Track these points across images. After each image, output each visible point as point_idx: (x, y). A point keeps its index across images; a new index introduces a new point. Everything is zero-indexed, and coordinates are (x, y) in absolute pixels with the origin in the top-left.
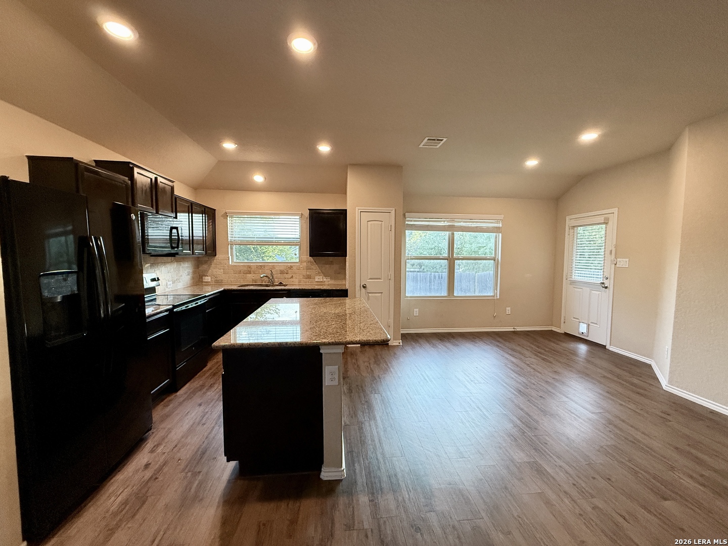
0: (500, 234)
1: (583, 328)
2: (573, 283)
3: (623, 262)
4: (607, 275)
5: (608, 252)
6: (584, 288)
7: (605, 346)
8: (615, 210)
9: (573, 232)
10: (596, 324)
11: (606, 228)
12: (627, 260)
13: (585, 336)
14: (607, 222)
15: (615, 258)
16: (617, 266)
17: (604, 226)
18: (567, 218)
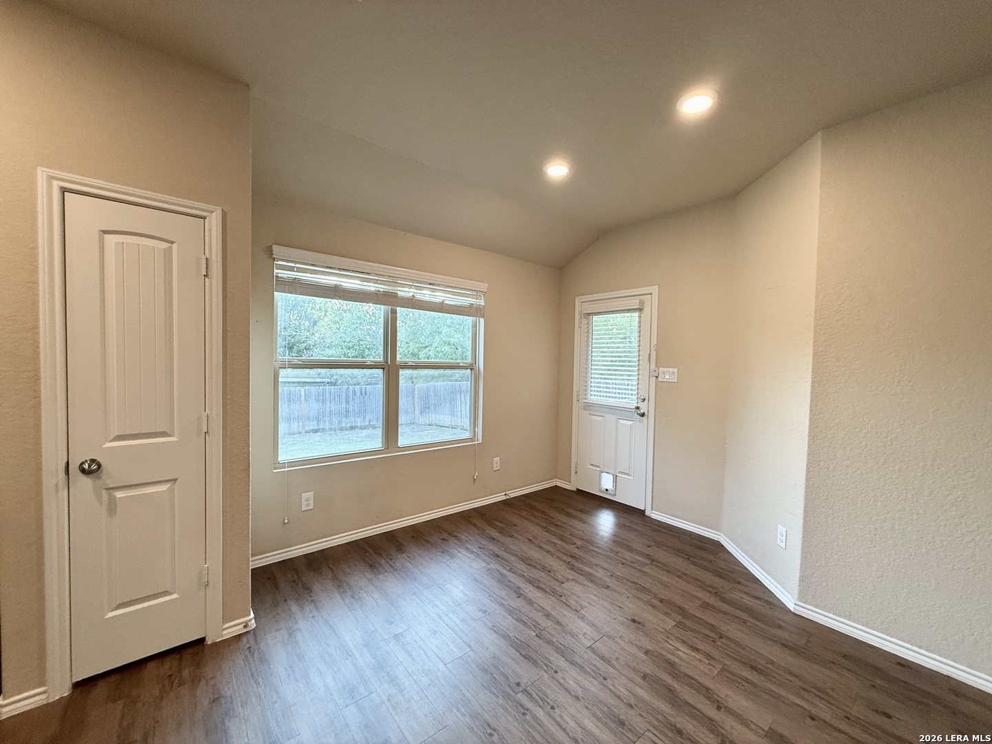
0: (482, 320)
1: (607, 482)
2: (588, 406)
3: (669, 374)
4: (644, 394)
5: (645, 358)
6: (607, 415)
7: (644, 511)
8: (654, 290)
9: (588, 323)
10: (628, 474)
11: (640, 317)
12: (675, 370)
13: (610, 494)
14: (642, 307)
15: (656, 366)
16: (660, 379)
17: (637, 314)
18: (577, 301)
